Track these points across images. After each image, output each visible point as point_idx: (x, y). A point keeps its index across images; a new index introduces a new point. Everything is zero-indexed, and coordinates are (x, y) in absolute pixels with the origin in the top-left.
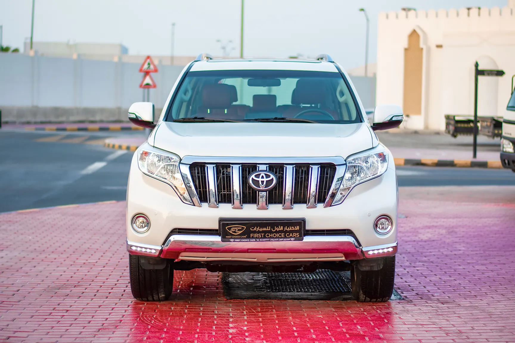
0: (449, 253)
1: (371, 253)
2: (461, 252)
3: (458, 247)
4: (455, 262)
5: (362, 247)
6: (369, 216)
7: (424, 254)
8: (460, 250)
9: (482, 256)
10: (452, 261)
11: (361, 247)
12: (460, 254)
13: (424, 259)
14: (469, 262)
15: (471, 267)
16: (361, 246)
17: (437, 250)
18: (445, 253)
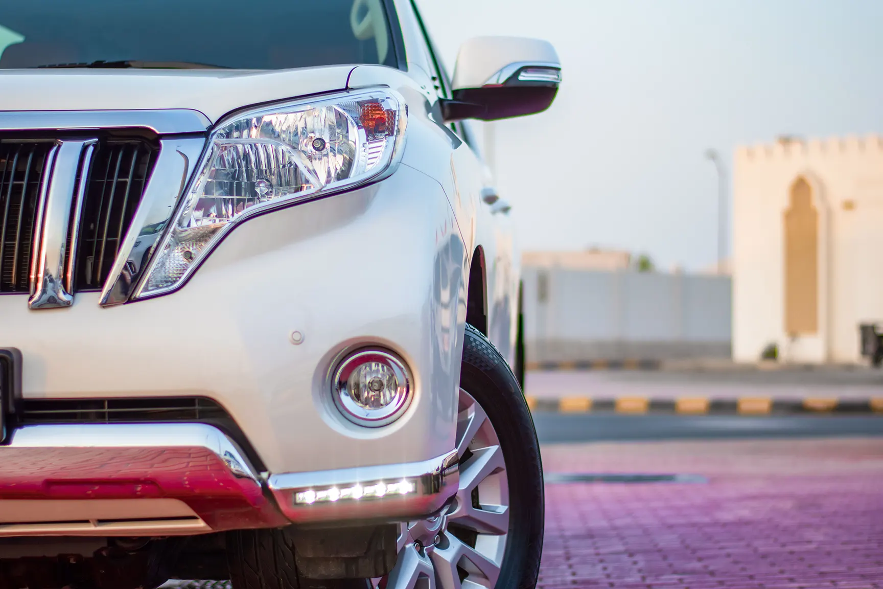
0: (777, 548)
1: (308, 498)
2: (812, 547)
3: (809, 534)
4: (782, 572)
5: (269, 475)
6: (298, 343)
7: (700, 554)
8: (809, 542)
9: (867, 556)
10: (776, 569)
11: (264, 475)
12: (809, 552)
13: (697, 565)
14: (824, 569)
15: (828, 584)
16: (265, 470)
17: (743, 543)
18: (762, 549)
